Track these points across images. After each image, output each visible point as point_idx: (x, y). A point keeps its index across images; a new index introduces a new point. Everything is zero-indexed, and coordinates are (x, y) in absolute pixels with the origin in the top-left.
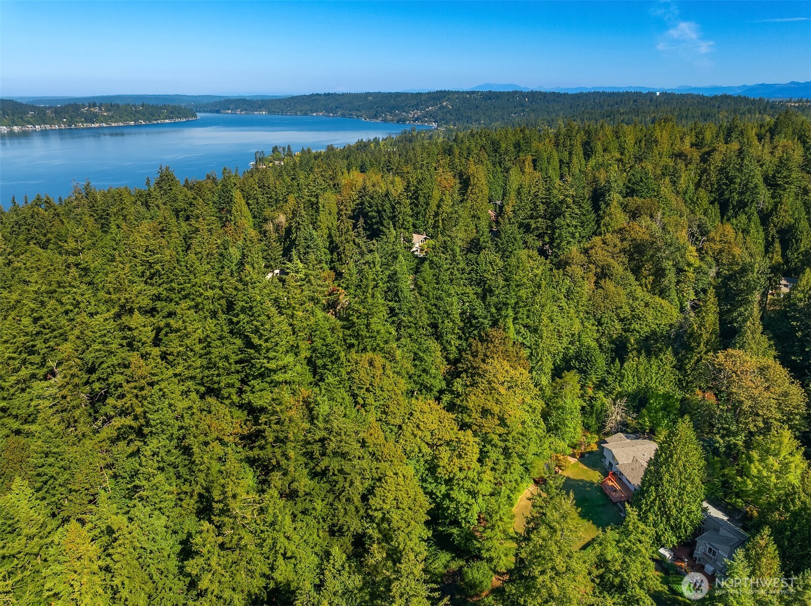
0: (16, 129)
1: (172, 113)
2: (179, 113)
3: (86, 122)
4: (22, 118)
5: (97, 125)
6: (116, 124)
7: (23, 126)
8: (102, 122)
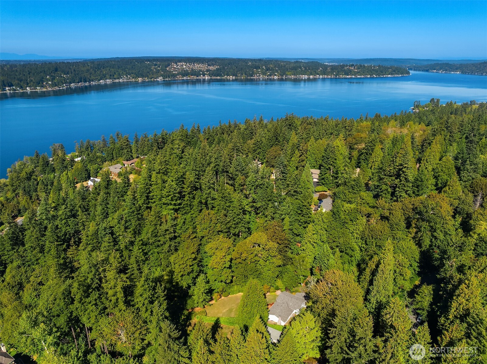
0: (311, 77)
1: (394, 71)
2: (398, 72)
3: (345, 74)
4: (315, 72)
5: (350, 76)
6: (360, 77)
7: (315, 75)
8: (353, 75)
